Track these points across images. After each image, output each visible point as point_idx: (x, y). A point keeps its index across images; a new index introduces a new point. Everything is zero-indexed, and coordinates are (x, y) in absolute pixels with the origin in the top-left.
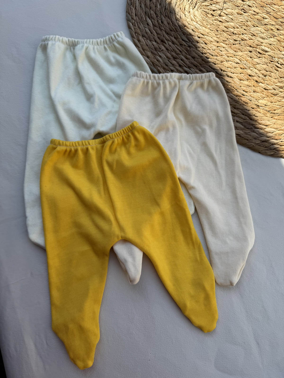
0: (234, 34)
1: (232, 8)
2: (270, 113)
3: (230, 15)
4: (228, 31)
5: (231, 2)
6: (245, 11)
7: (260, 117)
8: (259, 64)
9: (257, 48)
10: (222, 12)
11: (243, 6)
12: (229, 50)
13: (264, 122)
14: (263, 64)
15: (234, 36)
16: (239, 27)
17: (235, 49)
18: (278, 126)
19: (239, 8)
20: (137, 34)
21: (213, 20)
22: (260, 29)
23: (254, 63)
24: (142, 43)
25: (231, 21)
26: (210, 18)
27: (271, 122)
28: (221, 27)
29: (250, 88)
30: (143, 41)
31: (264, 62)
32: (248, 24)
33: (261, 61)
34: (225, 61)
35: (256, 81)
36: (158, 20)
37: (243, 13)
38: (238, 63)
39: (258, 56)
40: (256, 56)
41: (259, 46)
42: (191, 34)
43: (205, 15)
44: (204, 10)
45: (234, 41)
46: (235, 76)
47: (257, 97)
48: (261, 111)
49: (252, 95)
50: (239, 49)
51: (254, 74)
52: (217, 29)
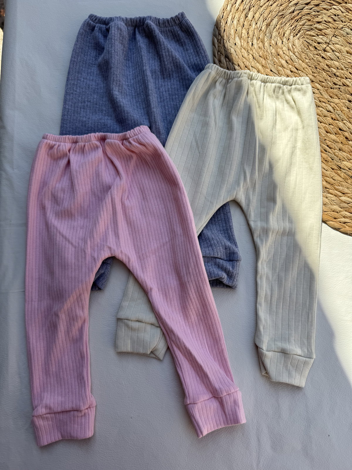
0: (335, 75)
1: (343, 45)
3: (337, 52)
4: (330, 71)
5: (342, 37)
7: (338, 181)
10: (328, 46)
12: (324, 93)
13: (342, 188)
15: (334, 79)
16: (344, 68)
17: (331, 94)
20: (219, 53)
21: (314, 54)
23: (350, 116)
25: (336, 60)
26: (311, 51)
28: (322, 64)
29: (336, 144)
30: (224, 62)
35: (346, 138)
36: (249, 41)
38: (330, 112)
42: (283, 65)
43: (306, 46)
44: (306, 41)
45: (333, 84)
46: (322, 126)
47: (342, 157)
48: (341, 175)
49: (337, 153)
50: (336, 95)
51: (346, 128)
52: (316, 66)
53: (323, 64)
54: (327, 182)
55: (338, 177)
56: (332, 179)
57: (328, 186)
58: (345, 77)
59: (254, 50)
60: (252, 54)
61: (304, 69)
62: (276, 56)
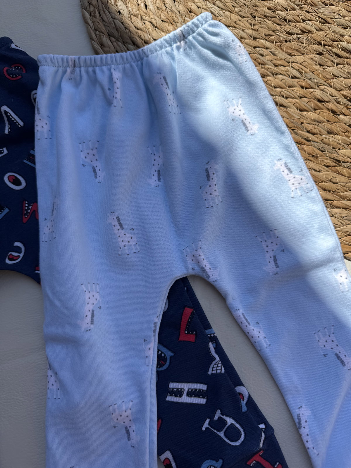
0: (286, 20)
4: (276, 16)
7: (342, 184)
8: (338, 77)
9: (332, 46)
12: (278, 52)
14: (345, 76)
15: (286, 26)
16: (296, 7)
17: (289, 51)
20: (98, 32)
22: (337, 9)
23: (328, 77)
24: (108, 49)
28: (262, 8)
29: (320, 125)
30: (108, 45)
31: (348, 72)
33: (340, 71)
34: (270, 74)
35: (333, 112)
36: (139, 3)
38: (296, 77)
39: (335, 61)
40: (331, 62)
41: (337, 41)
45: (286, 34)
46: (290, 103)
47: (336, 144)
48: (344, 172)
49: (326, 140)
50: (297, 50)
51: (328, 97)
52: (253, 14)
54: (325, 190)
55: (339, 177)
56: (331, 184)
57: (329, 196)
58: (302, 19)
59: (151, 14)
60: (150, 20)
61: (235, 22)
62: (188, 14)
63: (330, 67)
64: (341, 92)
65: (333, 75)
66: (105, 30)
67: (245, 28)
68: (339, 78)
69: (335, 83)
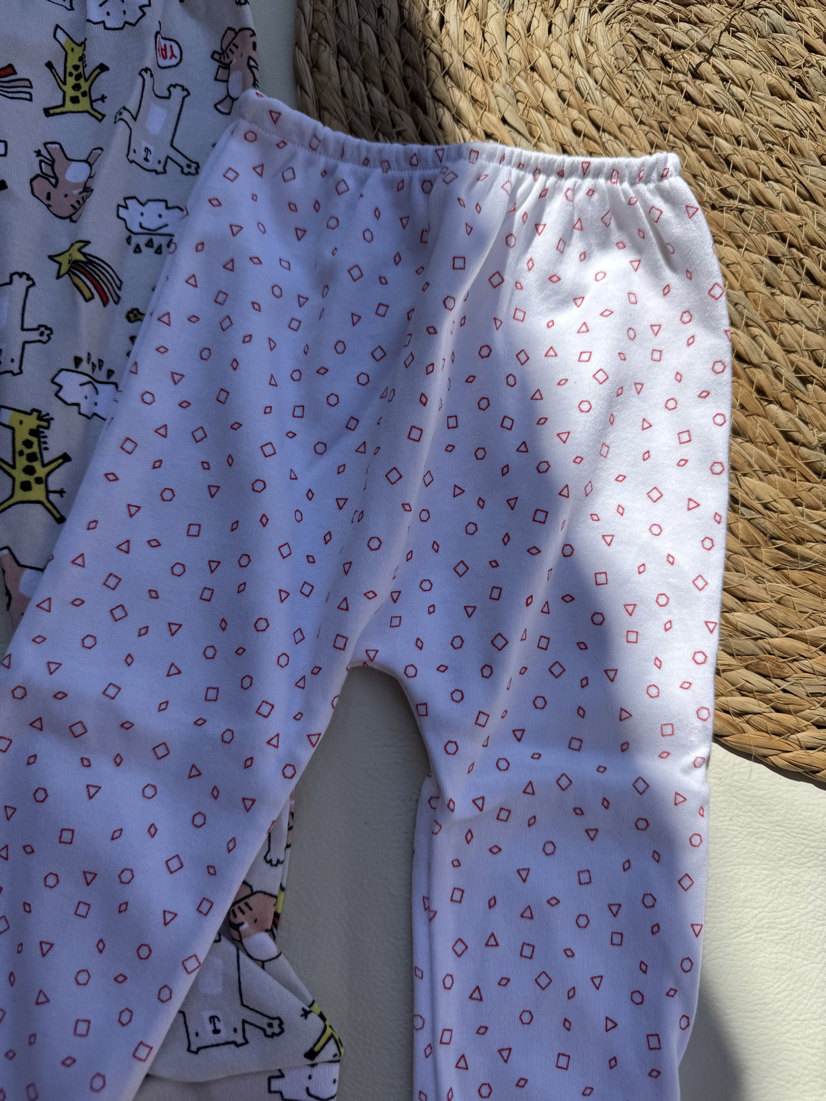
0: (728, 163)
1: (756, 63)
2: (777, 548)
3: (737, 85)
4: (710, 145)
5: (757, 38)
6: (803, 91)
8: (796, 322)
9: (806, 253)
10: (708, 62)
11: (805, 69)
14: (811, 325)
15: (725, 175)
16: (759, 143)
18: (793, 618)
19: (786, 71)
20: (316, 36)
21: (659, 83)
23: (775, 313)
24: (324, 79)
25: (732, 111)
26: (649, 70)
27: (765, 589)
28: (686, 119)
30: (331, 71)
31: (820, 320)
32: (800, 145)
33: (805, 312)
35: (760, 391)
36: (430, 8)
37: (793, 93)
39: (802, 287)
40: (793, 287)
41: (820, 246)
42: (548, 105)
43: (634, 50)
44: (635, 32)
45: (719, 193)
47: (741, 461)
50: (730, 234)
51: (760, 356)
52: (664, 124)
53: (689, 120)
58: (763, 174)
59: (446, 42)
60: (439, 53)
61: (620, 127)
62: (525, 70)
63: (786, 295)
64: (792, 356)
65: (787, 313)
66: (334, 36)
67: (636, 146)
68: (797, 326)
69: (786, 333)
